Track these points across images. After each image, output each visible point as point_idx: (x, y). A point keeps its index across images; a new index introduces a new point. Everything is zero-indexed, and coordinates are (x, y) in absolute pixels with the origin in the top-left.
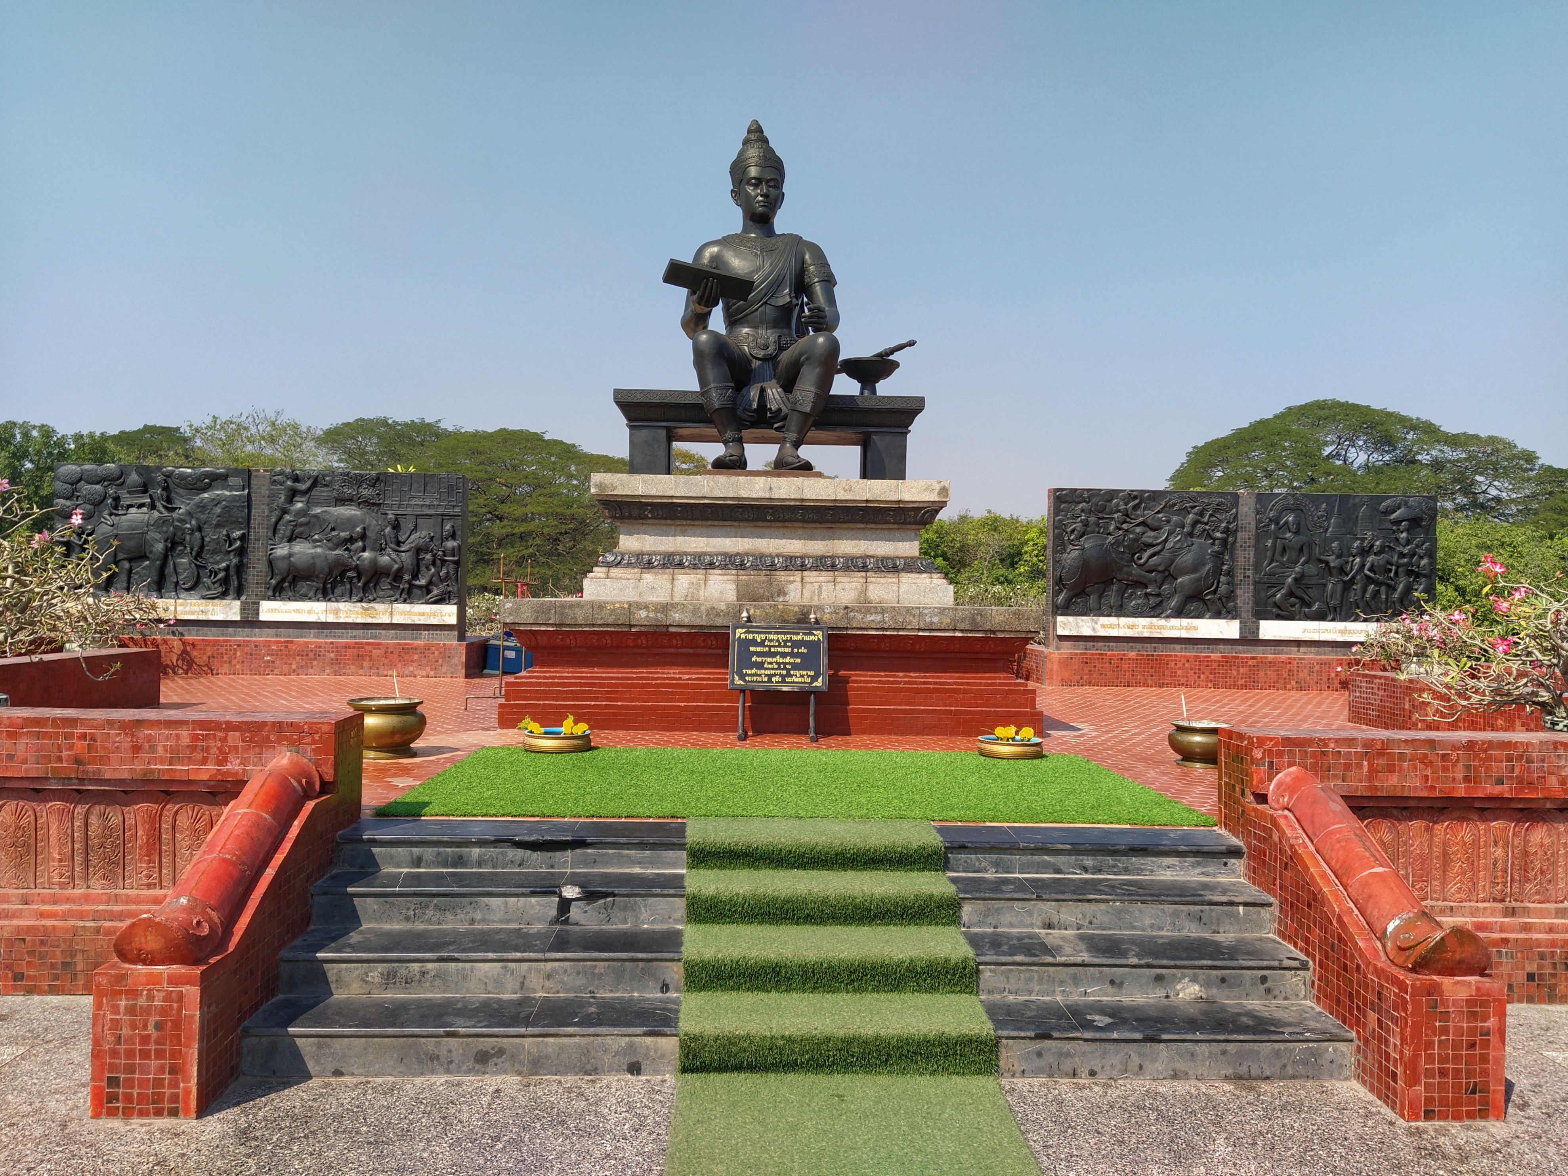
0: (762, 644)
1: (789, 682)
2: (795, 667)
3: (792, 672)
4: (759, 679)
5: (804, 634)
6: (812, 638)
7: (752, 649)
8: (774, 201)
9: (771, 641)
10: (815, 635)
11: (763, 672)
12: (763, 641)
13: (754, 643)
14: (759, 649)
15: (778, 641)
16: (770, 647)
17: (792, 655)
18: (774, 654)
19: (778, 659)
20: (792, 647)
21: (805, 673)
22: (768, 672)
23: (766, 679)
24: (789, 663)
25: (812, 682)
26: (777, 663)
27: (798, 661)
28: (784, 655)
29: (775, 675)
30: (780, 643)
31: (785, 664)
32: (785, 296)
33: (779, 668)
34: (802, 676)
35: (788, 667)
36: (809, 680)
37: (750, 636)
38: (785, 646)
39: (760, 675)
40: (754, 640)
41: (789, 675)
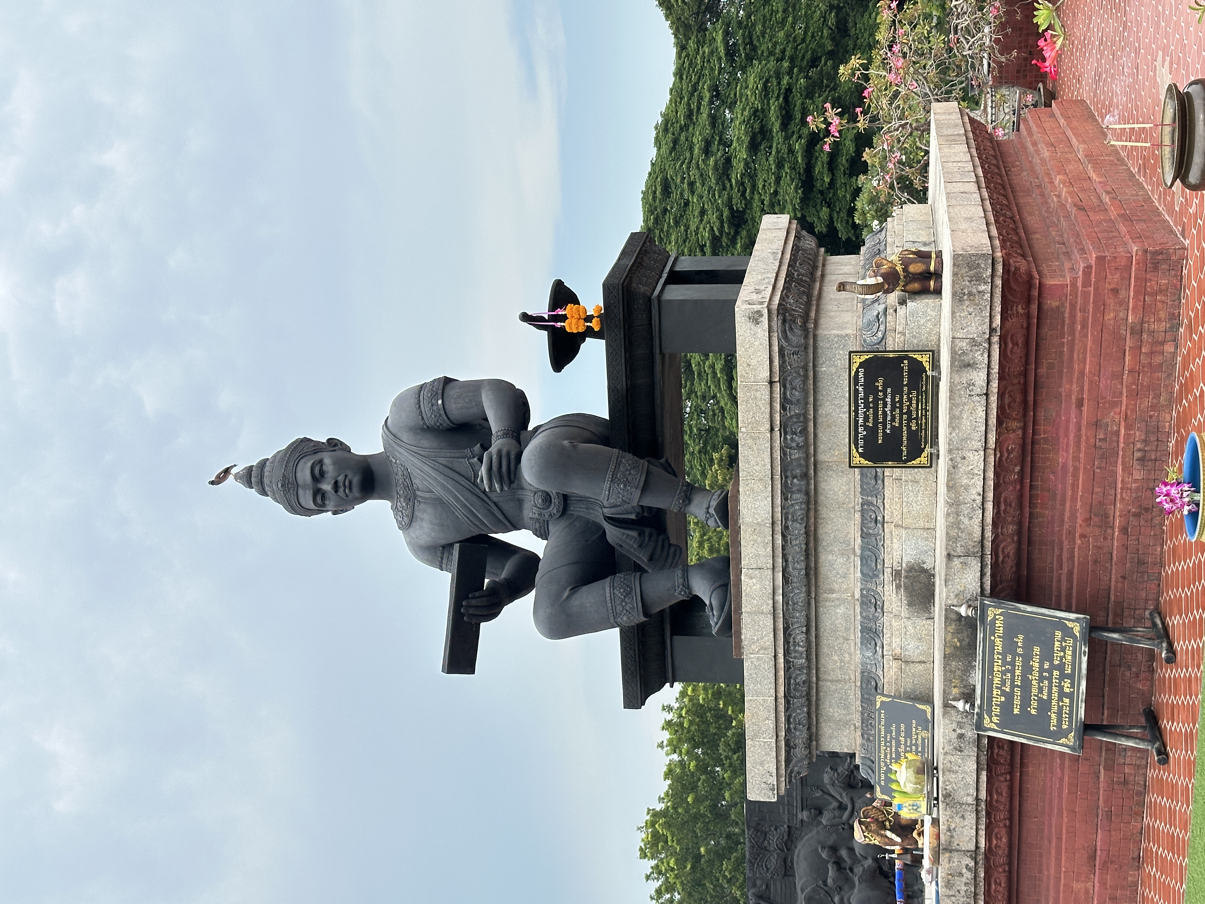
0: (1009, 696)
1: (1073, 670)
2: (1047, 655)
3: (1056, 662)
4: (1066, 710)
5: (993, 633)
6: (998, 624)
7: (1016, 711)
9: (1003, 682)
10: (994, 619)
11: (1054, 702)
12: (1003, 694)
13: (1007, 707)
14: (1017, 701)
15: (1004, 673)
16: (1013, 686)
17: (1027, 657)
18: (1026, 686)
19: (1034, 677)
20: (1015, 654)
21: (1057, 644)
22: (1055, 696)
23: (1067, 701)
24: (1041, 664)
25: (1074, 637)
26: (1041, 679)
27: (1037, 650)
28: (1027, 669)
29: (1061, 688)
30: (1007, 671)
31: (1041, 670)
33: (1050, 679)
34: (1063, 649)
35: (1046, 666)
36: (1070, 642)
37: (996, 710)
38: (1013, 663)
39: (1060, 708)
40: (1002, 705)
41: (1061, 667)
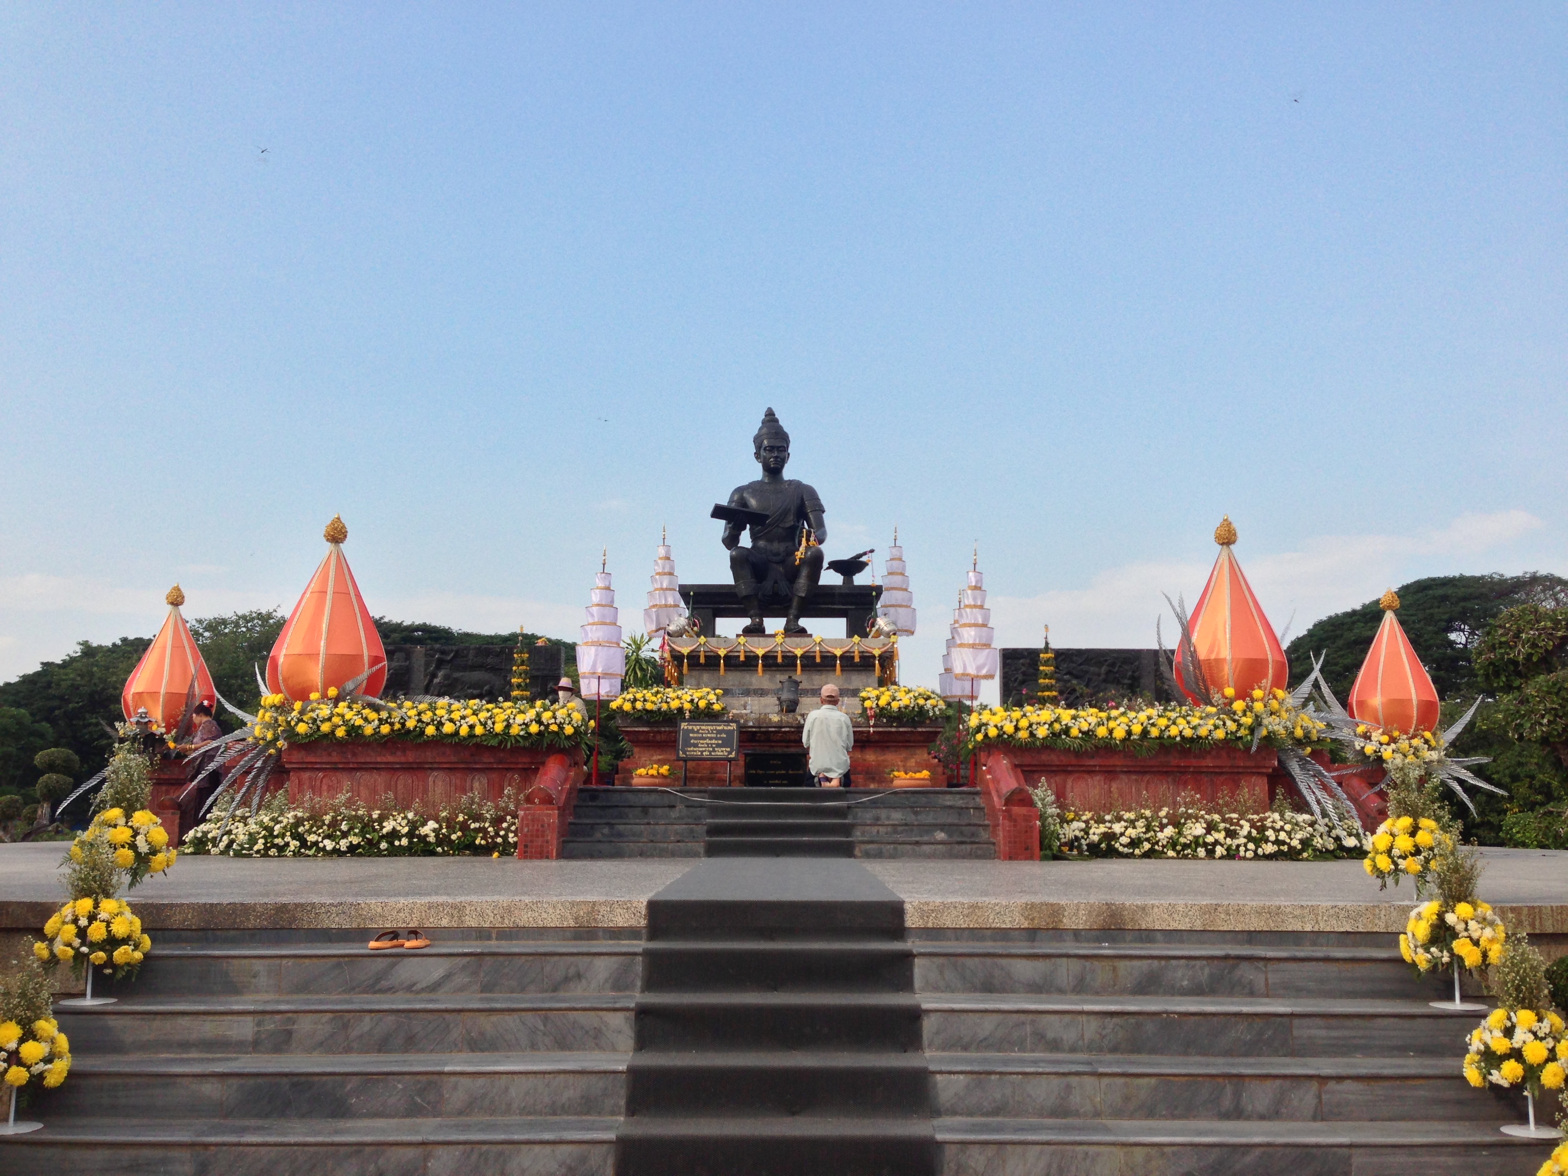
0: (698, 732)
1: (714, 755)
2: (718, 745)
3: (716, 749)
4: (695, 753)
5: (724, 725)
6: (729, 728)
7: (691, 735)
8: (782, 461)
9: (703, 730)
10: (730, 726)
11: (698, 749)
12: (698, 730)
13: (692, 731)
14: (695, 735)
15: (708, 730)
16: (703, 734)
17: (716, 739)
18: (705, 739)
19: (708, 741)
20: (717, 734)
21: (724, 749)
22: (701, 749)
23: (700, 753)
24: (714, 744)
25: (728, 754)
26: (708, 744)
27: (720, 742)
28: (711, 739)
29: (705, 751)
31: (712, 744)
32: (790, 521)
33: (708, 747)
34: (722, 751)
36: (726, 753)
37: (690, 728)
38: (712, 733)
39: (696, 751)
40: (693, 729)
41: (714, 751)
